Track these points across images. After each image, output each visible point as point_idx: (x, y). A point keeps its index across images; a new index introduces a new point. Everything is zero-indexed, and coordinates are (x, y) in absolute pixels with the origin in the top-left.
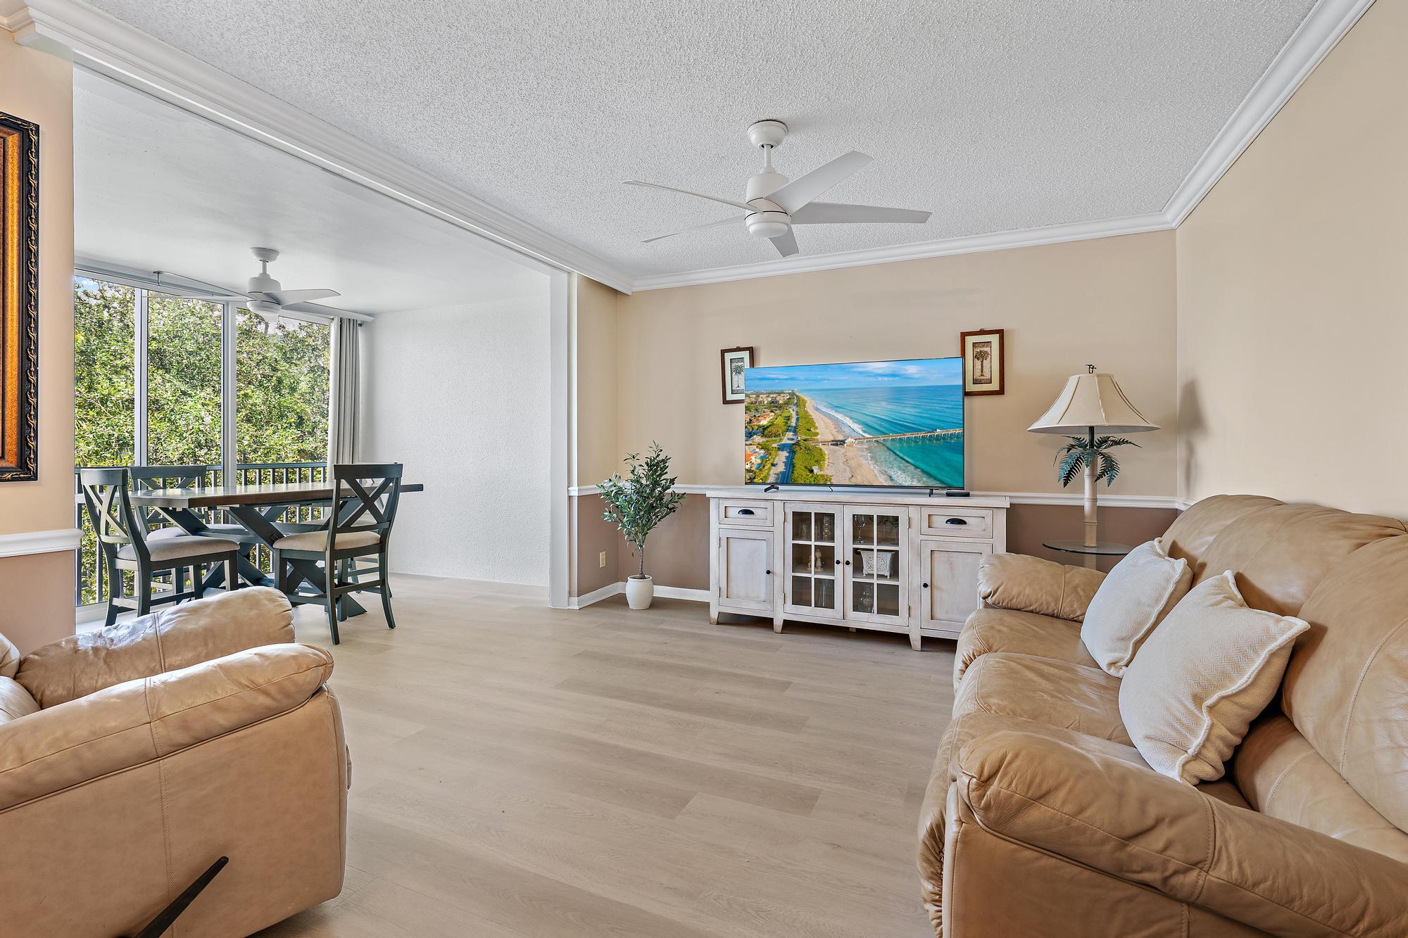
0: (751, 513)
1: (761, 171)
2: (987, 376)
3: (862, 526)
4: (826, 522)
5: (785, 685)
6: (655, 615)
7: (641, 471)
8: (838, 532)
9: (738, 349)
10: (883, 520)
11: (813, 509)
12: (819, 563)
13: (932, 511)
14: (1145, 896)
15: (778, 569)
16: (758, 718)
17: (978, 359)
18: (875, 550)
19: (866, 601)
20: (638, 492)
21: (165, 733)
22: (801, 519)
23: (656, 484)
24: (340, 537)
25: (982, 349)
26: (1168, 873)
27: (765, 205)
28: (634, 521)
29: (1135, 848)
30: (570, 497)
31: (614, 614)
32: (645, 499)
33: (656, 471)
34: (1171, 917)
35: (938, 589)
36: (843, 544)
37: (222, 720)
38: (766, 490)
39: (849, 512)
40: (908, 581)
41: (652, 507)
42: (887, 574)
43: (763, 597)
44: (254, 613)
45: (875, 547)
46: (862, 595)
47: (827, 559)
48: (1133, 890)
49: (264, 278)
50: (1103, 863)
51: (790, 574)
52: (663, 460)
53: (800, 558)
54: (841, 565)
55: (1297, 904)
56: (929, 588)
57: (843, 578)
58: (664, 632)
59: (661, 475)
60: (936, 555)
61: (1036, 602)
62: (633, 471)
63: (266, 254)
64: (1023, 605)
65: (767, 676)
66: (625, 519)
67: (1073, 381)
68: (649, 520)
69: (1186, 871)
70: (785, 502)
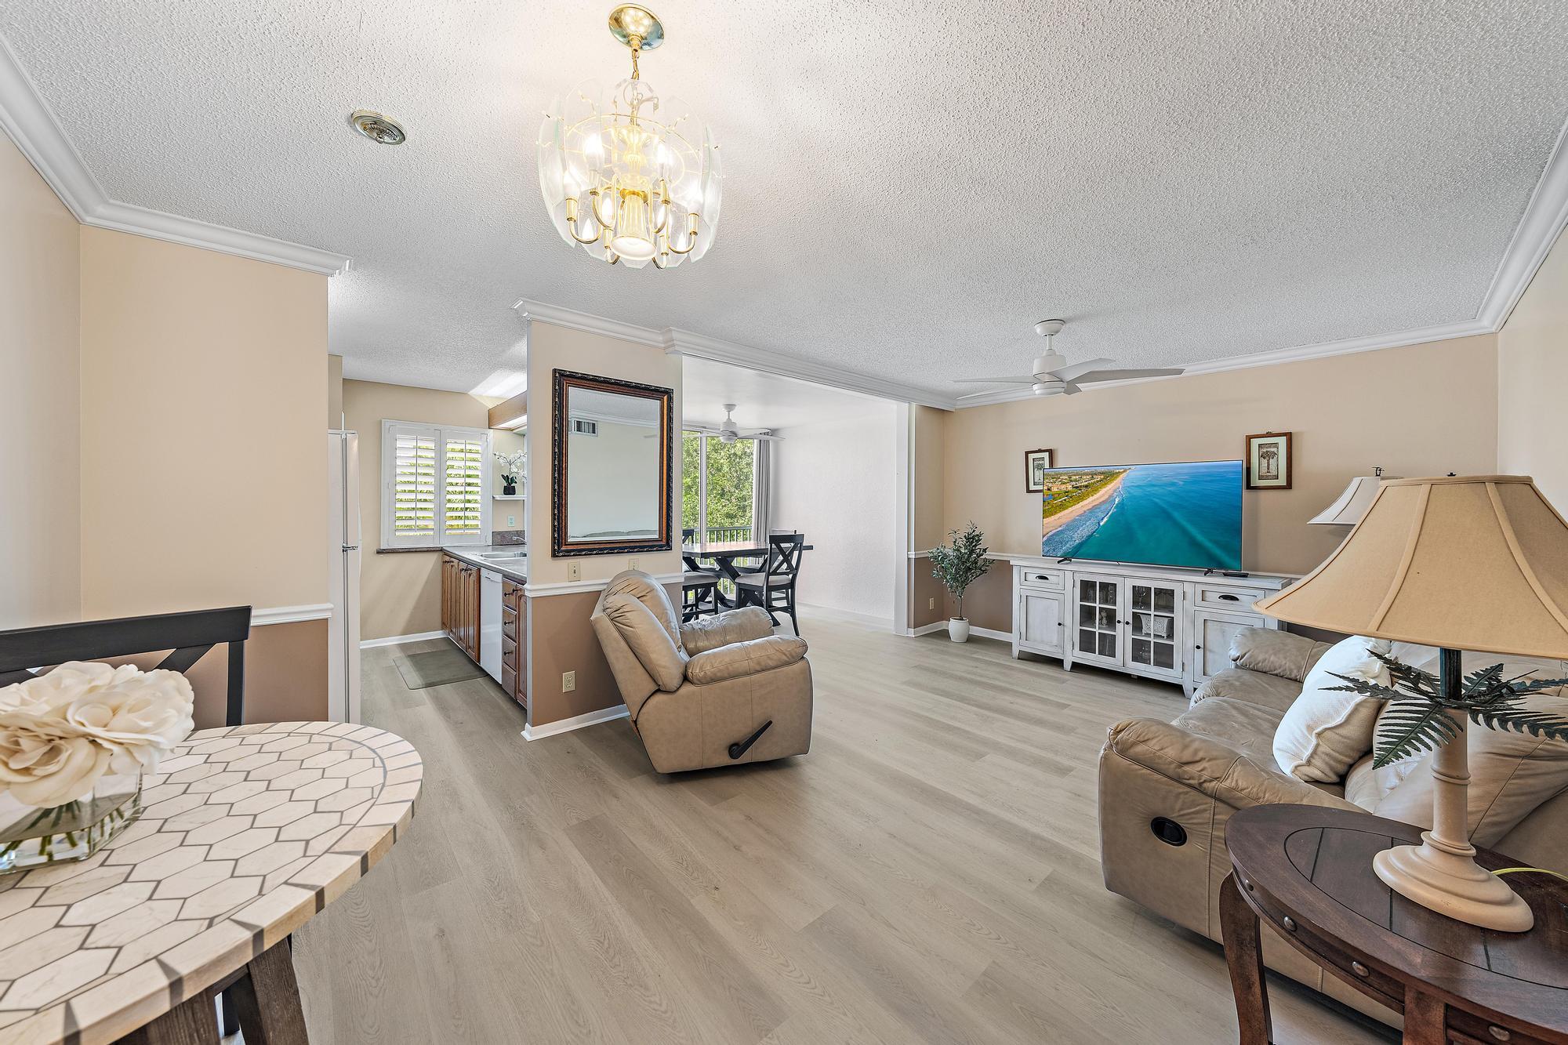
0: (1046, 578)
1: (1045, 354)
2: (1273, 472)
3: (1140, 597)
4: (1108, 590)
5: (1065, 706)
6: (970, 647)
7: (960, 543)
8: (1119, 599)
9: (1040, 451)
10: (1159, 592)
11: (1098, 580)
12: (1104, 621)
13: (1205, 588)
14: (1193, 793)
15: (1068, 622)
16: (1040, 722)
17: (1264, 458)
18: (1152, 616)
19: (1145, 655)
20: (958, 558)
21: (753, 665)
22: (1087, 588)
23: (972, 552)
24: (771, 578)
25: (1269, 450)
26: (1202, 781)
27: (1047, 378)
28: (955, 579)
29: (1187, 768)
30: (909, 559)
31: (940, 644)
32: (963, 563)
33: (972, 542)
34: (1206, 804)
35: (1210, 651)
36: (1124, 607)
37: (771, 663)
38: (1059, 562)
39: (1130, 584)
40: (1183, 642)
41: (969, 569)
42: (1165, 635)
43: (1055, 642)
44: (757, 619)
45: (1152, 612)
46: (1141, 650)
47: (1110, 618)
48: (1187, 789)
49: (729, 422)
50: (1171, 773)
51: (1078, 628)
52: (977, 535)
53: (1087, 615)
54: (1121, 625)
55: (1261, 800)
56: (1201, 650)
57: (1124, 635)
58: (977, 660)
59: (976, 546)
60: (1209, 624)
61: (1280, 668)
62: (955, 542)
63: (730, 407)
64: (1268, 669)
65: (1051, 698)
66: (948, 577)
67: (1356, 481)
68: (967, 578)
69: (1211, 781)
70: (1074, 572)
